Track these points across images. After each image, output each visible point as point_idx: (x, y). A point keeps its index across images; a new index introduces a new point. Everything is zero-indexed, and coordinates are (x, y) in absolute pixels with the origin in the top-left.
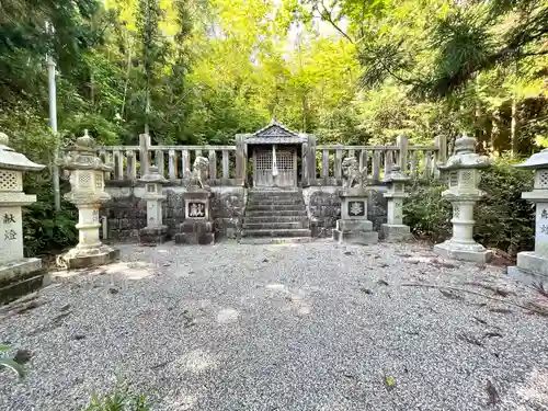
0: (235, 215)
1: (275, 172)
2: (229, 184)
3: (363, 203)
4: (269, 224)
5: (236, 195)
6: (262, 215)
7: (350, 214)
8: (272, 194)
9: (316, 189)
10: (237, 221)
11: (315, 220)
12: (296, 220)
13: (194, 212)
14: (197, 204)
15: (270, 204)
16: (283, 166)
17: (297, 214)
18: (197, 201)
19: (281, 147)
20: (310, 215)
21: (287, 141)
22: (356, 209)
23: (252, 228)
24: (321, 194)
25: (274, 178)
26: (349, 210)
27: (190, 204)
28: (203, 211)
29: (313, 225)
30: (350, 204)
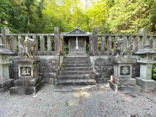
0: (54, 71)
1: (77, 47)
2: (51, 54)
3: (129, 67)
4: (72, 76)
5: (55, 60)
6: (69, 69)
7: (121, 74)
8: (75, 58)
9: (98, 57)
10: (55, 74)
11: (97, 74)
12: (87, 73)
13: (24, 73)
14: (26, 68)
15: (74, 63)
16: (81, 45)
17: (87, 69)
18: (26, 66)
19: (80, 38)
20: (94, 70)
21: (82, 35)
22: (125, 71)
23: (63, 79)
24: (100, 59)
25: (77, 50)
26: (121, 71)
27: (22, 68)
28: (30, 72)
29: (97, 77)
30: (122, 68)
